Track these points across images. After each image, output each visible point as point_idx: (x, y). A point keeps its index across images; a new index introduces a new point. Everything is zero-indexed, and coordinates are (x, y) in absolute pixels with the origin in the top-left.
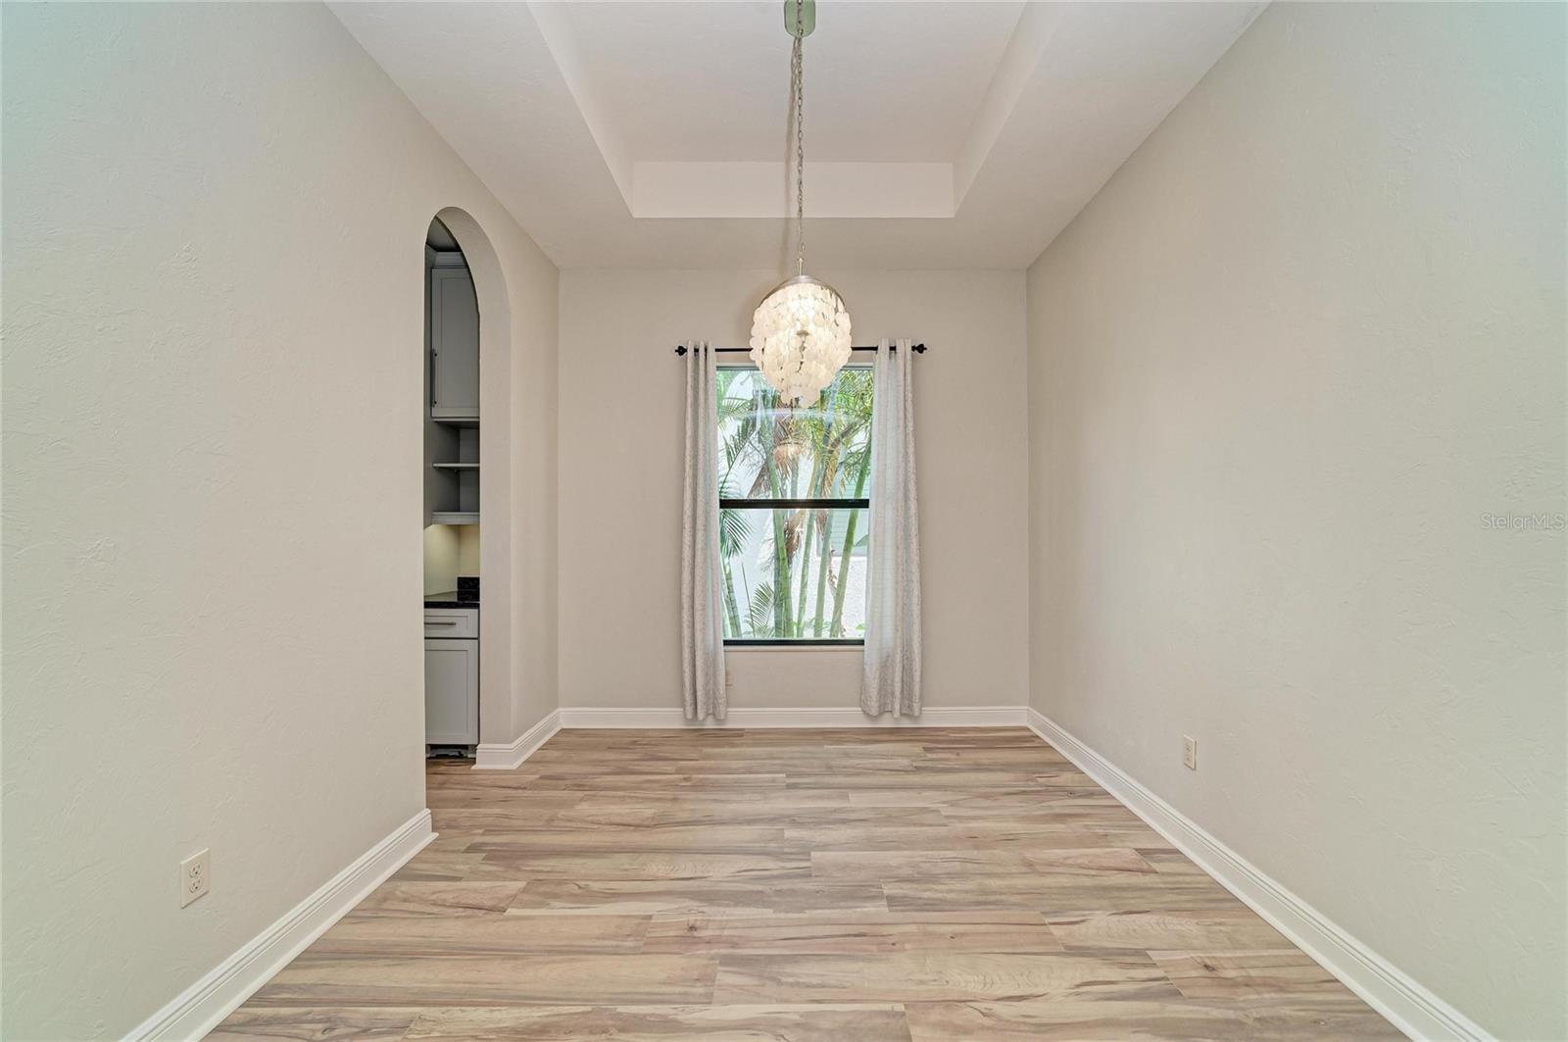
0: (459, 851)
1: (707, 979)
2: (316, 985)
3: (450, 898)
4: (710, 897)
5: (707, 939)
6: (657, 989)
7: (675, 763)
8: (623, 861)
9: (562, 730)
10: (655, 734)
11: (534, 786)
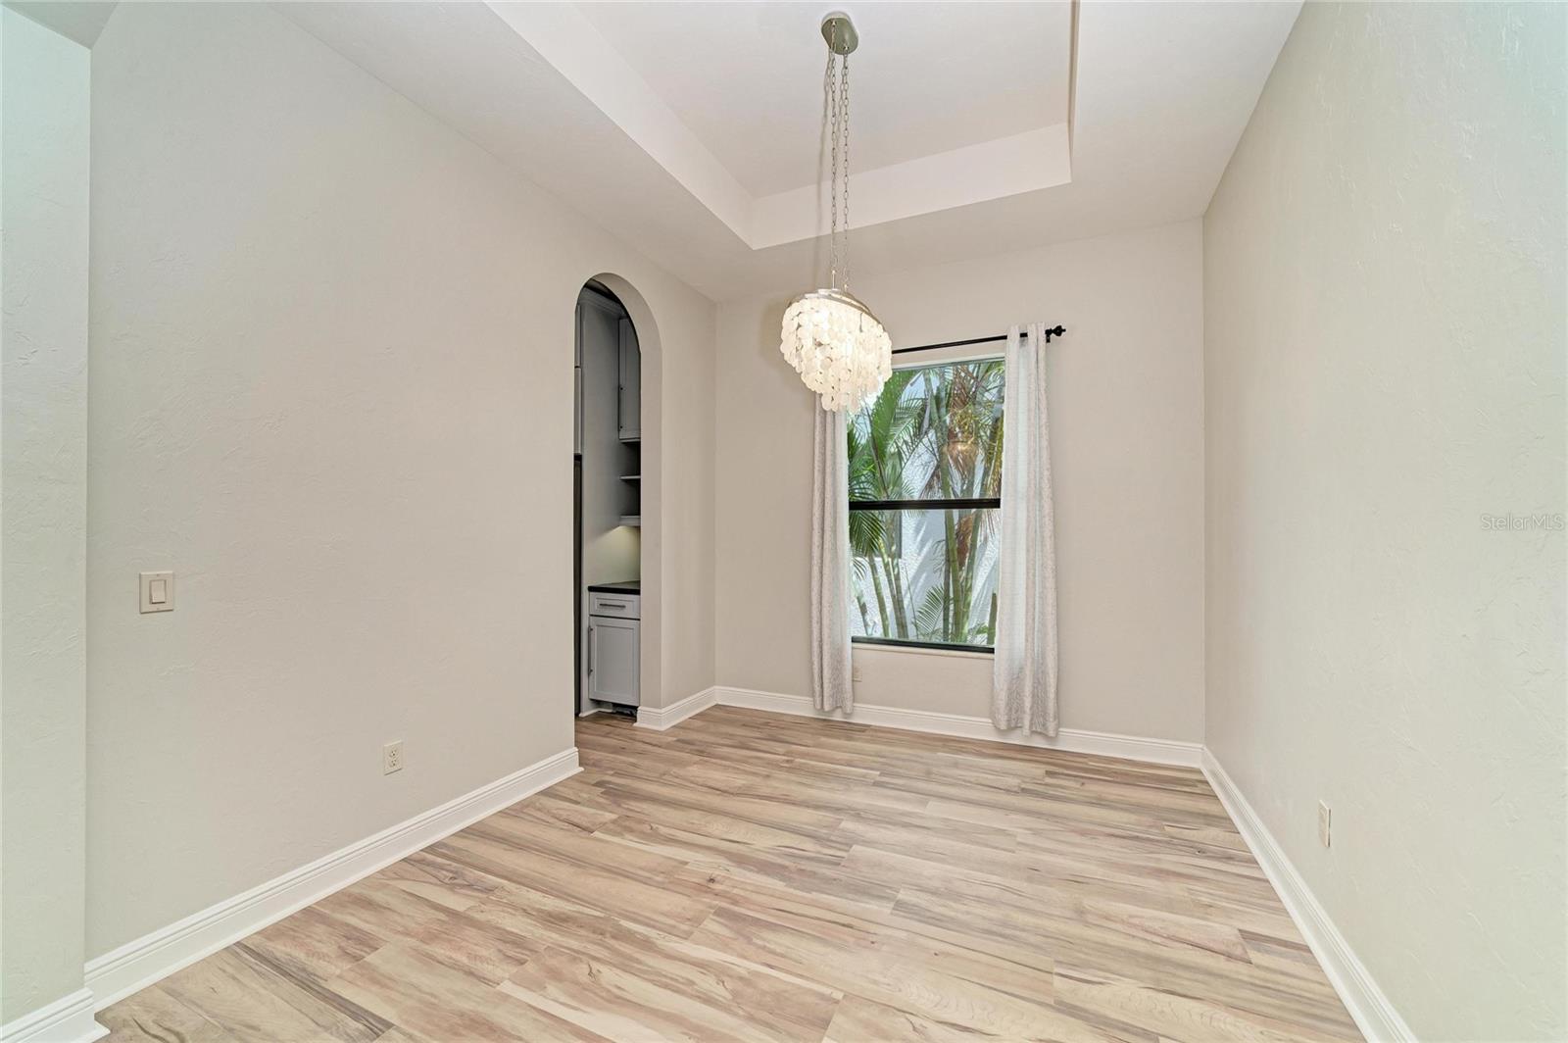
0: (588, 784)
1: (696, 921)
2: (462, 849)
3: (564, 814)
4: (741, 861)
5: (716, 891)
6: (655, 917)
7: (787, 745)
8: (695, 816)
9: (717, 706)
10: (788, 719)
11: (668, 746)
